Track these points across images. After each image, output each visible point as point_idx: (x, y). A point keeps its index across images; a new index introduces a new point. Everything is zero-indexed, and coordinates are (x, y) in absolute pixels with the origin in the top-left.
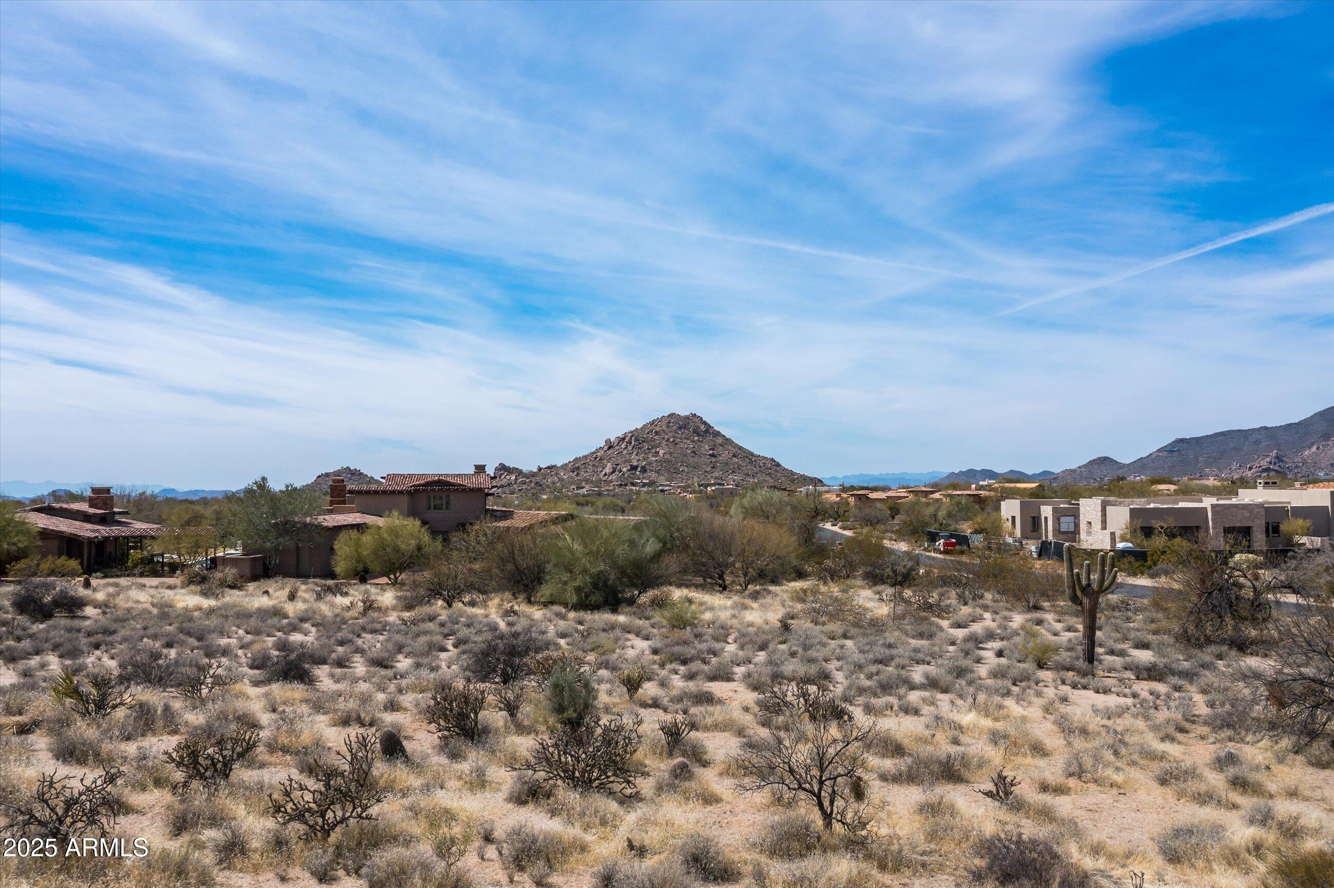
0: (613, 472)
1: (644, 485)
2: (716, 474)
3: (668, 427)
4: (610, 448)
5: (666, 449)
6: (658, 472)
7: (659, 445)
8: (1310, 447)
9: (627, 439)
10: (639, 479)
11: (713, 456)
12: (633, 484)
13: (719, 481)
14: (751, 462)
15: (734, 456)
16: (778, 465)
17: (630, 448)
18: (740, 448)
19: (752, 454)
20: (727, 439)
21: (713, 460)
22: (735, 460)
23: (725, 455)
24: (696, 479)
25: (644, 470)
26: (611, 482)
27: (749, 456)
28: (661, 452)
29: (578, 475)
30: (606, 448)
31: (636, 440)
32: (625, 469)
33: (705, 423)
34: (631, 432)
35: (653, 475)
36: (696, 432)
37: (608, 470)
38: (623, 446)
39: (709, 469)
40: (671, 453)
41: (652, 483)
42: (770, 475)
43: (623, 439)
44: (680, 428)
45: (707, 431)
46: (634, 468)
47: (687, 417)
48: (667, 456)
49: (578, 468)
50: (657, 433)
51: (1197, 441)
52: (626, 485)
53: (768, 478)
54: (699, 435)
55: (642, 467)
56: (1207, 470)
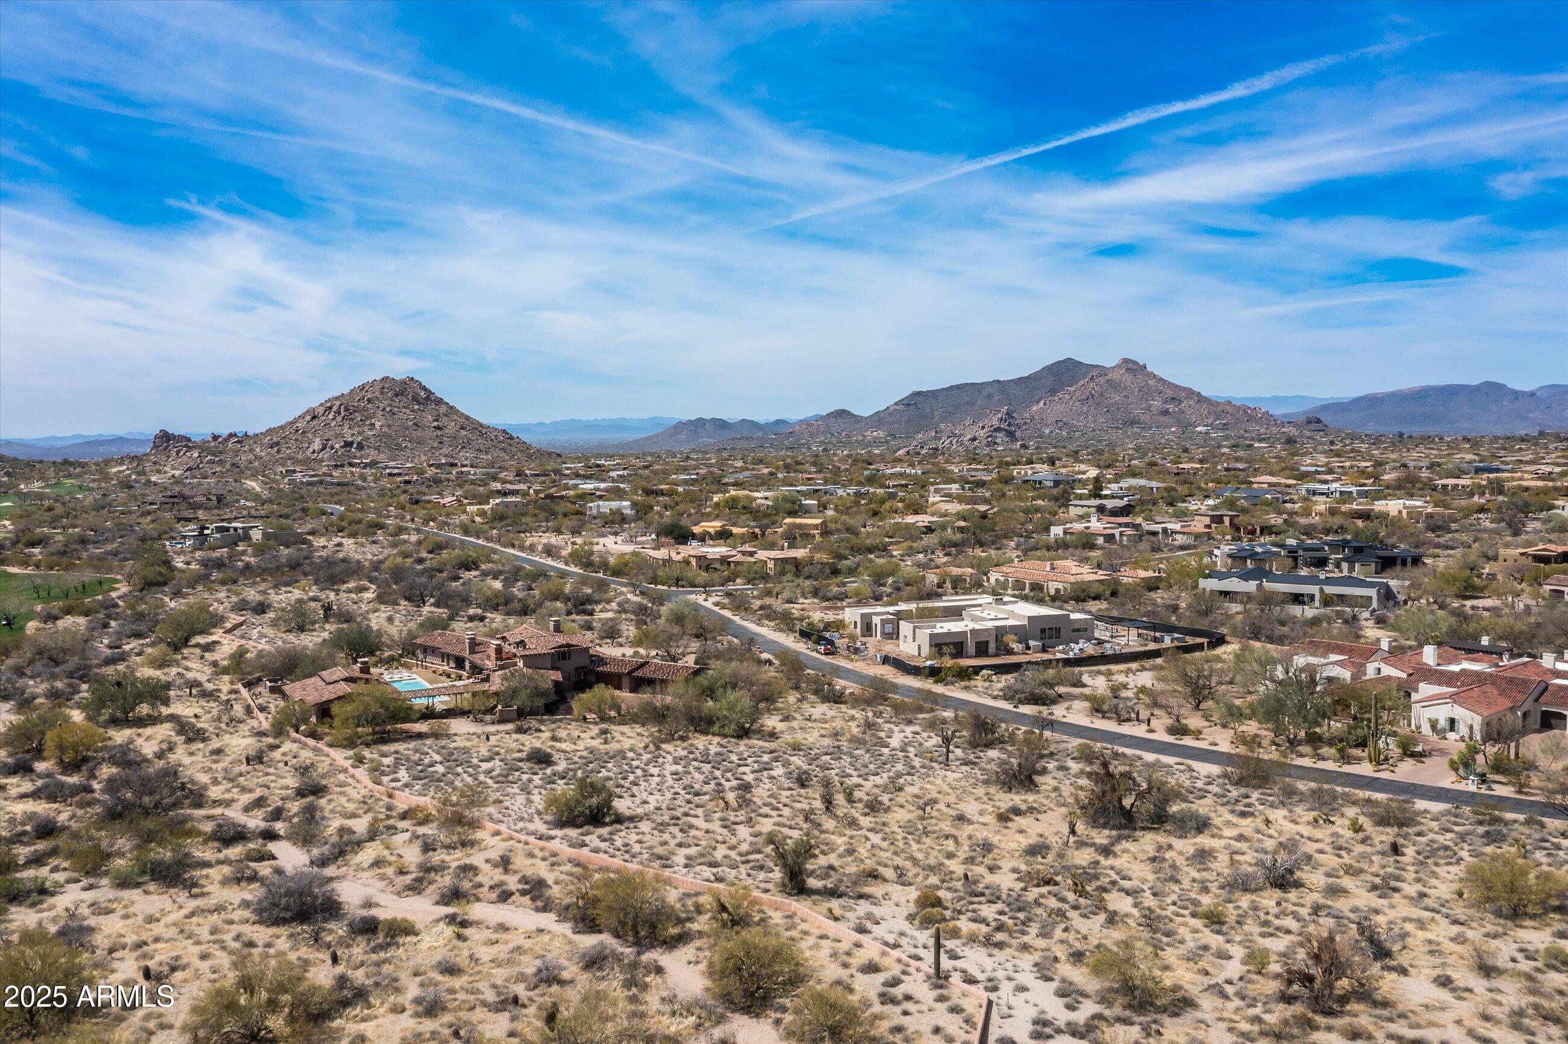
0: (324, 448)
1: (366, 466)
2: (445, 451)
3: (382, 393)
4: (314, 418)
5: (383, 421)
6: (377, 449)
7: (373, 416)
8: (1038, 402)
9: (335, 408)
10: (355, 457)
11: (438, 428)
12: (351, 465)
13: (451, 460)
14: (481, 435)
15: (462, 428)
16: (511, 438)
17: (339, 419)
18: (467, 418)
19: (481, 425)
20: (452, 408)
21: (439, 433)
22: (463, 433)
23: (451, 428)
24: (423, 458)
25: (360, 447)
26: (322, 461)
27: (479, 428)
28: (378, 424)
29: (278, 451)
30: (308, 418)
31: (347, 409)
32: (337, 446)
33: (425, 389)
34: (337, 398)
35: (371, 455)
36: (415, 399)
37: (317, 445)
38: (331, 417)
39: (436, 444)
40: (389, 426)
41: (373, 464)
42: (504, 450)
43: (330, 408)
44: (396, 395)
45: (428, 398)
46: (348, 444)
47: (404, 382)
48: (385, 429)
49: (277, 444)
50: (369, 400)
51: (934, 393)
52: (342, 466)
53: (502, 454)
54: (419, 403)
55: (359, 444)
56: (942, 426)
